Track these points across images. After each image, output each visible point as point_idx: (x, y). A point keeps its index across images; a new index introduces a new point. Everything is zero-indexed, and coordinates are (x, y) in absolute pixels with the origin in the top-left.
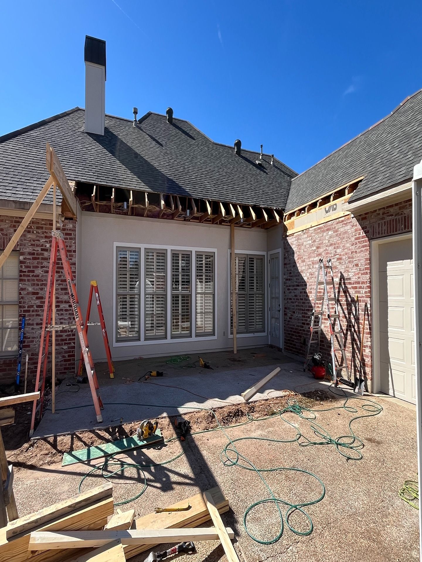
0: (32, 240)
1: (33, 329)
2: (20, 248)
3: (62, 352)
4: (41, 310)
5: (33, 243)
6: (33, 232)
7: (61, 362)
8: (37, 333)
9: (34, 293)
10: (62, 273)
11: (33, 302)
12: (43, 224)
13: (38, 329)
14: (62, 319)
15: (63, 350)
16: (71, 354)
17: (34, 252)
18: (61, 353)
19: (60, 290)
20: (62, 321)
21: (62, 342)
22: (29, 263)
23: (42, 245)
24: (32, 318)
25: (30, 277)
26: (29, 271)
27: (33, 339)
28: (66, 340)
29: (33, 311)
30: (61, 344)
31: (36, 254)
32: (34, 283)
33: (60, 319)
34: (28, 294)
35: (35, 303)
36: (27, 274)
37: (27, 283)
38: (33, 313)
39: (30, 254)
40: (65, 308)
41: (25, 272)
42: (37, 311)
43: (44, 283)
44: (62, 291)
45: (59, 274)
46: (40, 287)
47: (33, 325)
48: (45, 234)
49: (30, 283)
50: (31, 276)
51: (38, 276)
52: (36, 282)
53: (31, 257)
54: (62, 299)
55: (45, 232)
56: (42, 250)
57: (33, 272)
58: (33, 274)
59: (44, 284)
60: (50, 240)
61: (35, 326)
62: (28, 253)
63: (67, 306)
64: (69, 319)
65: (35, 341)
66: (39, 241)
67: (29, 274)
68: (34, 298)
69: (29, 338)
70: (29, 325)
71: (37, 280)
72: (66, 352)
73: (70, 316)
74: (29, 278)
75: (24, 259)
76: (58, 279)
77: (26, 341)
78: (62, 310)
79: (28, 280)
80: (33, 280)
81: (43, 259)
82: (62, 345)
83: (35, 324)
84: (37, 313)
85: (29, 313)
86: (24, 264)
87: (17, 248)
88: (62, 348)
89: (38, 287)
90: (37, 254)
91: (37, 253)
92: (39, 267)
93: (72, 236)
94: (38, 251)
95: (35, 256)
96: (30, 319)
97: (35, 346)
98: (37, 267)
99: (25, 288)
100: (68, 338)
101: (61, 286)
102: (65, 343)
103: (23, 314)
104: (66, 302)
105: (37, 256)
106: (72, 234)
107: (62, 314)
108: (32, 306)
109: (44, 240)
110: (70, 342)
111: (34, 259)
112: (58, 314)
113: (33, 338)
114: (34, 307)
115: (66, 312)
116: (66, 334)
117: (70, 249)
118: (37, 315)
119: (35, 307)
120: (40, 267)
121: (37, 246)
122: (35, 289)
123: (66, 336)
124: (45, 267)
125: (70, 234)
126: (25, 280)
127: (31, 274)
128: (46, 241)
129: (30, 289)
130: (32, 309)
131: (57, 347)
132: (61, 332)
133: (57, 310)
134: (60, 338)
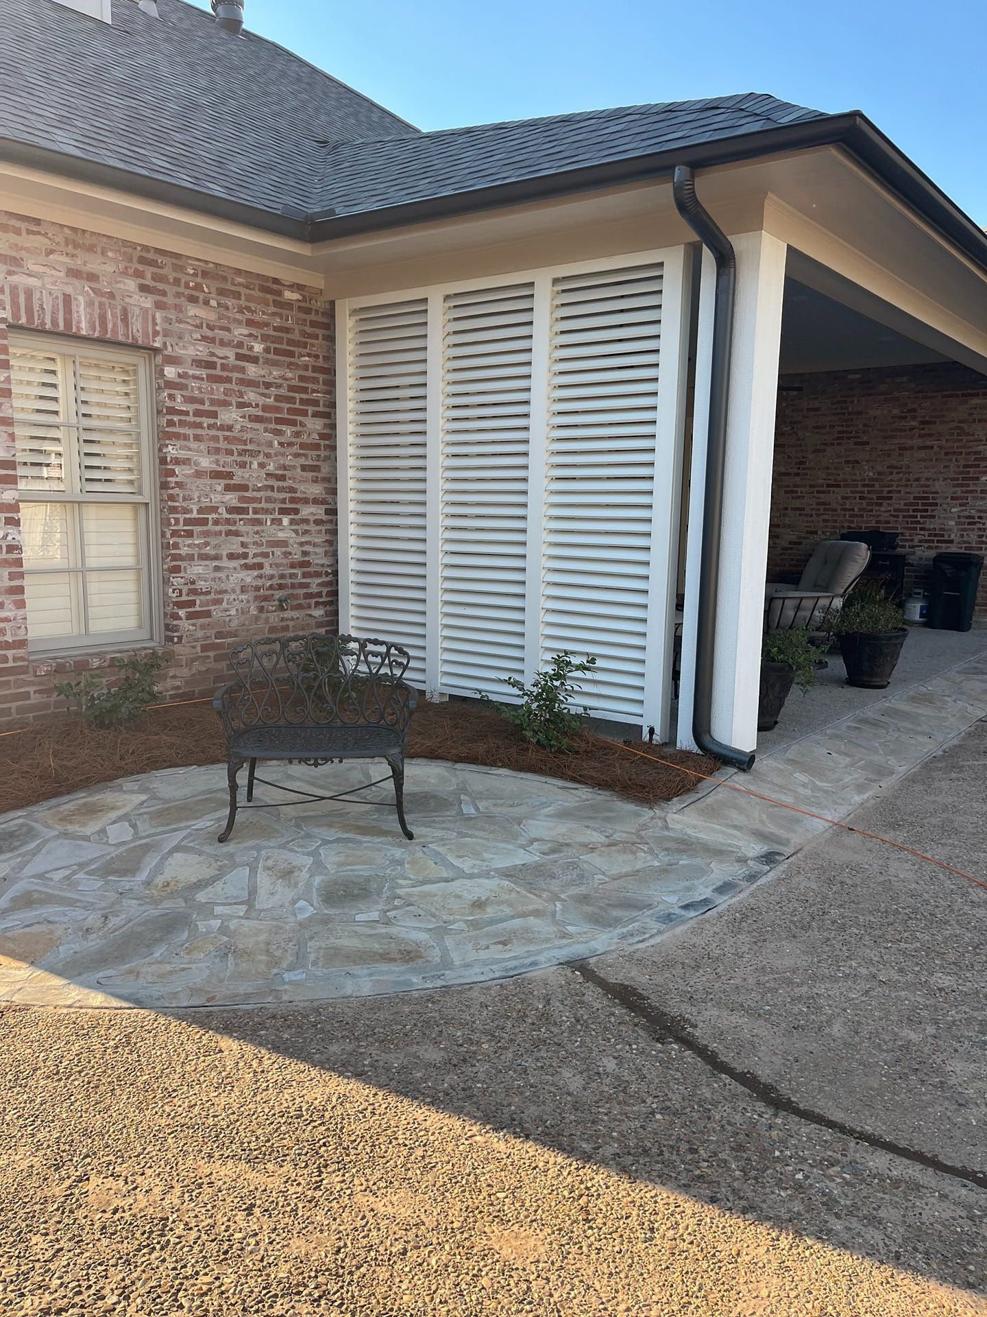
0: (204, 326)
1: (217, 569)
2: (165, 344)
3: (308, 625)
4: (240, 520)
5: (209, 333)
6: (206, 303)
8: (231, 578)
9: (216, 475)
10: (302, 425)
11: (216, 498)
12: (240, 284)
13: (235, 568)
14: (307, 543)
15: (314, 621)
17: (215, 359)
19: (299, 470)
20: (306, 548)
21: (308, 601)
22: (200, 389)
23: (240, 345)
24: (213, 541)
25: (202, 428)
26: (198, 413)
27: (220, 596)
29: (216, 522)
30: (305, 605)
31: (218, 366)
32: (217, 445)
33: (302, 544)
34: (199, 474)
35: (224, 500)
36: (191, 419)
37: (194, 445)
38: (218, 528)
39: (198, 363)
40: (315, 517)
41: (187, 413)
42: (228, 521)
43: (249, 447)
44: (305, 474)
45: (295, 429)
46: (235, 457)
47: (217, 557)
48: (248, 315)
49: (203, 446)
50: (205, 425)
51: (230, 428)
52: (223, 445)
53: (203, 373)
54: (304, 493)
55: (248, 309)
56: (239, 357)
57: (214, 415)
58: (212, 421)
59: (248, 450)
60: (262, 331)
61: (225, 563)
62: (193, 361)
63: (320, 512)
64: (327, 544)
65: (225, 600)
66: (228, 330)
67: (198, 420)
68: (219, 488)
69: (208, 593)
70: (202, 559)
71: (226, 438)
72: (319, 625)
73: (328, 537)
74: (199, 431)
75: (180, 376)
76: (293, 440)
77: (198, 602)
78: (306, 521)
79: (197, 438)
80: (216, 439)
81: (241, 382)
82: (309, 607)
83: (225, 557)
84: (230, 528)
85: (205, 528)
86: (181, 392)
87: (154, 341)
89: (229, 459)
90: (224, 367)
91: (222, 364)
92: (230, 404)
94: (226, 358)
95: (218, 372)
96: (207, 544)
97: (228, 613)
98: (226, 404)
99: (188, 459)
100: (324, 590)
101: (302, 461)
102: (317, 604)
103: (184, 531)
104: (316, 501)
105: (225, 374)
107: (306, 532)
108: (214, 509)
109: (246, 332)
110: (330, 599)
111: (213, 379)
112: (296, 532)
113: (221, 592)
114: (220, 510)
115: (319, 528)
118: (229, 533)
119: (222, 510)
120: (234, 403)
121: (223, 343)
122: (221, 463)
123: (319, 585)
124: (250, 405)
126: (186, 438)
127: (206, 421)
128: (250, 335)
129: (206, 463)
130: (214, 516)
131: (295, 614)
132: (305, 575)
133: (292, 522)
134: (302, 591)
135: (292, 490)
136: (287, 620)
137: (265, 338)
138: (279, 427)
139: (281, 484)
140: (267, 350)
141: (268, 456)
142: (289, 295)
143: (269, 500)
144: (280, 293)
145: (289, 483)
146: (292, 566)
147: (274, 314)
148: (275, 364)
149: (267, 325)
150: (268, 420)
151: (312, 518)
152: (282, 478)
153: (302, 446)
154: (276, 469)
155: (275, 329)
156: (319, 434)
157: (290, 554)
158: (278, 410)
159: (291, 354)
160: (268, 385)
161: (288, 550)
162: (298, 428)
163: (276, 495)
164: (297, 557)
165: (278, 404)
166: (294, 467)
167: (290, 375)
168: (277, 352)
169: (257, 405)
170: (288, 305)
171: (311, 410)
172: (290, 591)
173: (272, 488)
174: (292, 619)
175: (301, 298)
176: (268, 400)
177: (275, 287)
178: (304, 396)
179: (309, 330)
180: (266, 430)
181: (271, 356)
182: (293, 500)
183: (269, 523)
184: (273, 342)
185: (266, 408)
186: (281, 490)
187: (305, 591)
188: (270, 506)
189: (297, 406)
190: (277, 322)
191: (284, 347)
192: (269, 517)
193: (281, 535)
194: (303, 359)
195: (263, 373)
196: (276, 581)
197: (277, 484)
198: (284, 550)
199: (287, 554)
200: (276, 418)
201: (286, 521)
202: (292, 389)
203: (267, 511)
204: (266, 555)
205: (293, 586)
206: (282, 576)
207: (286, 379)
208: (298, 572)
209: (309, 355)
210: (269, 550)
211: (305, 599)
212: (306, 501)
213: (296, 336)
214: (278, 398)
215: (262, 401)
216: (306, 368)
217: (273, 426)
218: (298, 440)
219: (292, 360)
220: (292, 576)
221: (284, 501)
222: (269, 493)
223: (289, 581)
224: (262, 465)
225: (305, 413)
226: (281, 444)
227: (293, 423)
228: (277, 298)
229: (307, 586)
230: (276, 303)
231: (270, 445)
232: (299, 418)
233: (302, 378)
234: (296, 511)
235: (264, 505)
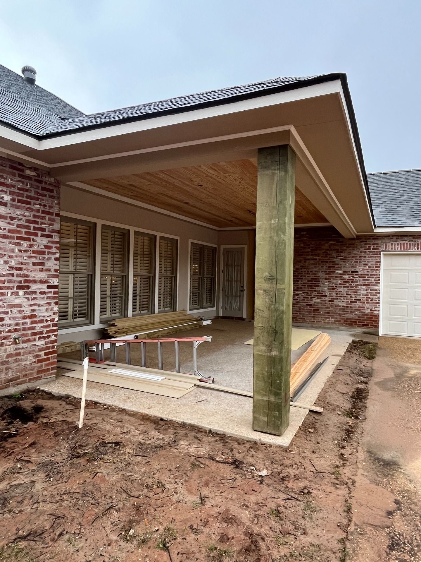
3: (34, 350)
7: (31, 364)
10: (34, 241)
14: (34, 305)
15: (37, 348)
16: (50, 350)
18: (32, 353)
19: (31, 265)
20: (34, 307)
21: (33, 337)
28: (42, 333)
30: (32, 339)
33: (31, 305)
40: (41, 290)
44: (35, 267)
45: (29, 243)
48: (1, 180)
54: (34, 277)
60: (10, 190)
63: (44, 287)
64: (47, 305)
72: (41, 350)
73: (48, 301)
76: (28, 249)
78: (35, 293)
82: (35, 340)
88: (35, 345)
93: (55, 194)
100: (45, 330)
101: (34, 260)
102: (40, 338)
104: (41, 282)
106: (55, 192)
107: (34, 299)
110: (49, 335)
112: (28, 299)
115: (43, 296)
116: (42, 325)
117: (50, 211)
123: (42, 327)
125: (52, 191)
128: (3, 191)
131: (25, 345)
132: (32, 323)
133: (25, 293)
134: (30, 332)
135: (27, 276)
136: (19, 349)
137: (11, 193)
138: (19, 241)
139: (18, 272)
140: (13, 200)
141: (11, 257)
142: (28, 172)
143: (10, 282)
144: (22, 171)
145: (24, 272)
146: (24, 318)
147: (19, 181)
148: (18, 207)
149: (13, 186)
150: (13, 238)
151: (38, 291)
152: (20, 269)
153: (34, 252)
154: (16, 264)
155: (19, 189)
156: (45, 246)
157: (23, 311)
158: (18, 232)
159: (29, 203)
160: (12, 219)
161: (22, 309)
162: (32, 243)
163: (15, 278)
164: (28, 313)
165: (18, 229)
166: (28, 263)
167: (27, 214)
168: (19, 201)
169: (5, 229)
170: (29, 178)
171: (40, 233)
172: (23, 332)
173: (13, 275)
174: (23, 348)
175: (36, 175)
176: (12, 226)
177: (20, 167)
178: (36, 226)
179: (40, 191)
180: (10, 243)
181: (16, 203)
182: (26, 281)
183: (9, 294)
184: (17, 196)
185: (10, 231)
186: (18, 276)
187: (32, 331)
188: (11, 285)
189: (31, 231)
190: (20, 185)
191: (25, 199)
192: (10, 291)
193: (17, 301)
194: (36, 206)
195: (10, 212)
196: (13, 327)
197: (16, 272)
198: (19, 309)
199: (20, 312)
200: (17, 237)
201: (21, 292)
202: (28, 221)
203: (8, 288)
204: (6, 313)
205: (24, 329)
206: (17, 324)
207: (25, 216)
208: (28, 321)
209: (40, 205)
210: (9, 310)
211: (32, 336)
212: (35, 282)
213: (32, 194)
214: (19, 226)
215: (8, 227)
216: (38, 211)
217: (15, 241)
218: (32, 249)
219: (29, 206)
220: (23, 324)
221: (20, 282)
222: (10, 278)
223: (21, 327)
224: (6, 262)
225: (36, 235)
226: (20, 251)
227: (29, 240)
228: (21, 173)
229: (33, 328)
230: (20, 176)
231: (13, 251)
232: (32, 237)
233: (35, 216)
234: (28, 287)
235: (6, 284)
